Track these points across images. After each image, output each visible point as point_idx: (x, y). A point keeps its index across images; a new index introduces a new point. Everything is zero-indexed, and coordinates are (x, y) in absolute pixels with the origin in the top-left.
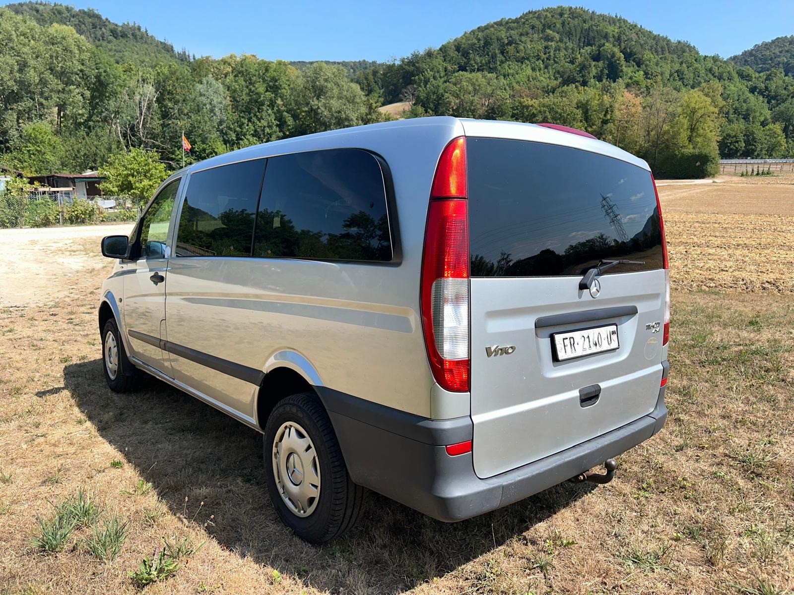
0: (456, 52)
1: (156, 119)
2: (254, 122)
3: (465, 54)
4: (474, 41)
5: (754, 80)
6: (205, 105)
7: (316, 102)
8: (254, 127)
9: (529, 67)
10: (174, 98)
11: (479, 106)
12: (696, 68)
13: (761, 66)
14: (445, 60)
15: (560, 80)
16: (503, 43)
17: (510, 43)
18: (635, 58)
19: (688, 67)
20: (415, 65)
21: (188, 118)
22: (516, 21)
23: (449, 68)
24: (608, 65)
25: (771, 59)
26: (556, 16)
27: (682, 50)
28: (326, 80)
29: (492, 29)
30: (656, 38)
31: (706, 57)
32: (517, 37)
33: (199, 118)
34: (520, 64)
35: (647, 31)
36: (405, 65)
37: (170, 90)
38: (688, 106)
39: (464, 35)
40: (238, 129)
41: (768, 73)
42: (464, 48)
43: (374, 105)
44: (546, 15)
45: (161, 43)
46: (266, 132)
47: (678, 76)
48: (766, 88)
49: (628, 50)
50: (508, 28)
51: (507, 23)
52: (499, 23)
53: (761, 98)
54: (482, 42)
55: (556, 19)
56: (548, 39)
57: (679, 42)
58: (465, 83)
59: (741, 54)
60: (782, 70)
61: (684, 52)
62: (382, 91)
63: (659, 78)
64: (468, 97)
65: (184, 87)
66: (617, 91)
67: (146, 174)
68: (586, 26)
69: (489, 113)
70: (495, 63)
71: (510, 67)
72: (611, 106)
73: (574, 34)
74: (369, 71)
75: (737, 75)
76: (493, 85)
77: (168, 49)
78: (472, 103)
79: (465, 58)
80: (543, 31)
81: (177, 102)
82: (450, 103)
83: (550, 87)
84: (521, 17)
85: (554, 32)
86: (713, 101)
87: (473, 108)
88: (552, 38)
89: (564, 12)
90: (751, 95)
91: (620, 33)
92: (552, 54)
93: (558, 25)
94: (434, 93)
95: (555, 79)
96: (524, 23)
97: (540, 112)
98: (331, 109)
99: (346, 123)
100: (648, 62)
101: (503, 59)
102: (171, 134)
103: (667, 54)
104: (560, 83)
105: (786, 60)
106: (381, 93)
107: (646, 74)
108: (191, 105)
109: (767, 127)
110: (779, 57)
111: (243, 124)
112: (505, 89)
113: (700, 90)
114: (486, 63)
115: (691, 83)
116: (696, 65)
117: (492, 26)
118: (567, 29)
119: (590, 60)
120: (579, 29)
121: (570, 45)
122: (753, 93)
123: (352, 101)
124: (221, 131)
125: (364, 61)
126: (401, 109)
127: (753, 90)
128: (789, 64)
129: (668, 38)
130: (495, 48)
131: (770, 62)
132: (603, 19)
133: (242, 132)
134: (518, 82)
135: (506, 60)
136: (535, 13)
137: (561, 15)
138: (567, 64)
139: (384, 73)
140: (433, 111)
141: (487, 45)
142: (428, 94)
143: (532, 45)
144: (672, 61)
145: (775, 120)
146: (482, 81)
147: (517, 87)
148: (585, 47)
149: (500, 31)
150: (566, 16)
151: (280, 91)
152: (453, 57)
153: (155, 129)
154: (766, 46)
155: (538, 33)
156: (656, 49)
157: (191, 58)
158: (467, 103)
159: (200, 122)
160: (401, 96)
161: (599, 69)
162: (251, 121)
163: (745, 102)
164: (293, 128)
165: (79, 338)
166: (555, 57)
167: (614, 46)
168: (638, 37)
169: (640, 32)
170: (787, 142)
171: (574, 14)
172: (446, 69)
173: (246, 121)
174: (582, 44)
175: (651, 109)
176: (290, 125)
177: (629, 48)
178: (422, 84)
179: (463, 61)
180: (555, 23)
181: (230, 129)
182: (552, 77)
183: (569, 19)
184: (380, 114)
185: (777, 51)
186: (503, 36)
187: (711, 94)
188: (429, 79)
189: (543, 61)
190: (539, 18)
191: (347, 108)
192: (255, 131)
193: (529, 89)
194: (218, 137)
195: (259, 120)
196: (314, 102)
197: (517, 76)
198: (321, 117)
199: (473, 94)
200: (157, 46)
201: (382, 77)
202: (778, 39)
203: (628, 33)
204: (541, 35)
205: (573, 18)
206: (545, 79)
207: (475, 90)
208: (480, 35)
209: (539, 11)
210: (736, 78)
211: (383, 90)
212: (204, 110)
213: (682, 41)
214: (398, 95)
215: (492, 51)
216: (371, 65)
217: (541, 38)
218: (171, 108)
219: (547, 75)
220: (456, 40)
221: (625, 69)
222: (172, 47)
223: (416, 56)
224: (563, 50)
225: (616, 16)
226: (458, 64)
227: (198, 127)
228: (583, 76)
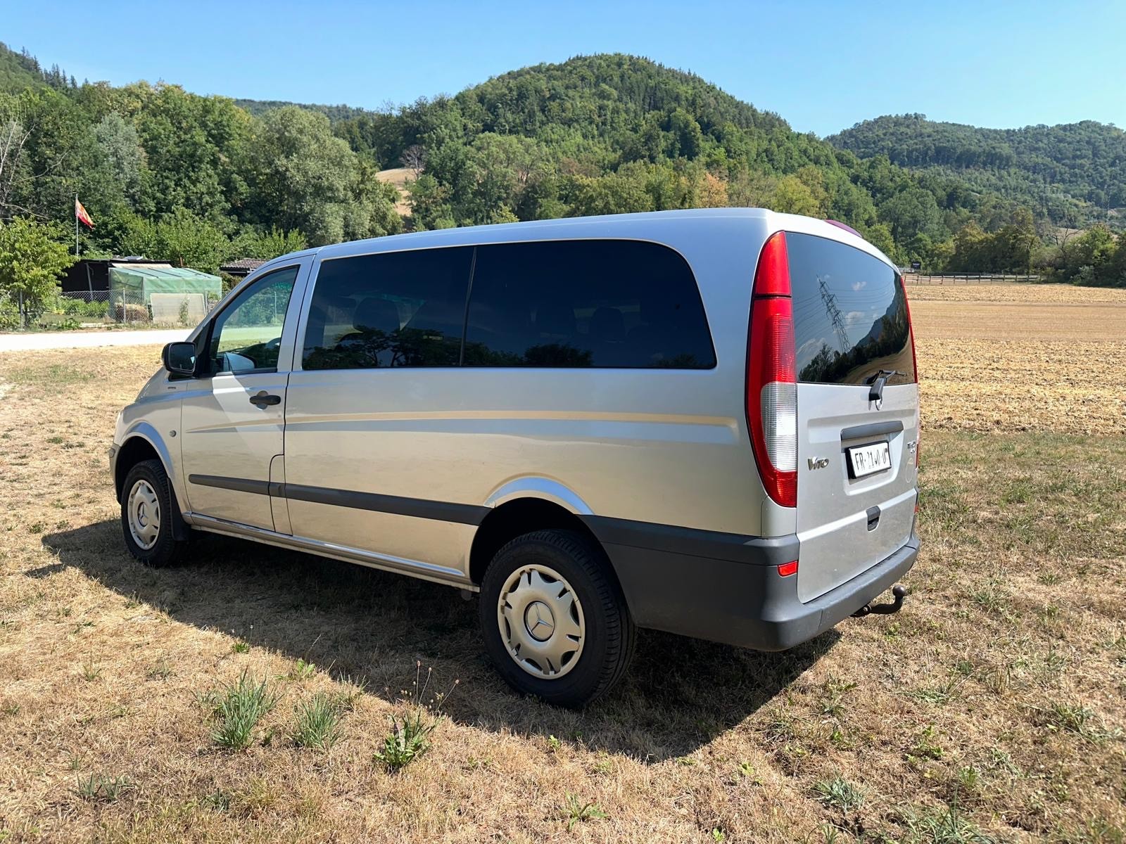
0: (480, 105)
1: (25, 174)
2: (185, 186)
3: (492, 108)
4: (503, 90)
5: (856, 167)
6: (106, 156)
7: (284, 162)
8: (185, 192)
9: (579, 132)
10: (55, 143)
11: (514, 182)
12: (788, 149)
13: (863, 150)
14: (463, 114)
15: (620, 153)
16: (544, 96)
17: (553, 98)
18: (713, 130)
19: (778, 147)
20: (421, 118)
21: (78, 175)
22: (560, 68)
23: (470, 126)
24: (681, 136)
25: (874, 143)
26: (612, 66)
27: (771, 123)
28: (301, 131)
29: (528, 76)
30: (739, 106)
31: (799, 134)
32: (562, 91)
33: (97, 176)
34: (566, 127)
35: (727, 95)
36: (407, 117)
37: (48, 130)
38: (784, 196)
39: (489, 81)
40: (158, 195)
41: (872, 159)
42: (490, 100)
43: (369, 170)
44: (600, 64)
45: (17, 55)
46: (204, 200)
47: (767, 156)
48: (871, 178)
49: (706, 120)
50: (550, 76)
51: (548, 69)
52: (538, 69)
53: (864, 190)
54: (515, 93)
55: (613, 69)
56: (603, 95)
57: (767, 113)
58: (494, 149)
59: (839, 133)
60: (887, 157)
61: (773, 126)
62: (373, 150)
63: (744, 158)
64: (500, 168)
65: (72, 127)
66: (698, 172)
67: (37, 259)
68: (652, 83)
69: (528, 192)
70: (533, 124)
71: (554, 130)
72: (690, 192)
73: (637, 92)
74: (354, 121)
75: (836, 160)
76: (533, 155)
77: (30, 66)
78: (504, 176)
79: (492, 114)
80: (597, 85)
81: (60, 149)
82: (474, 174)
83: (606, 162)
84: (566, 64)
85: (610, 87)
86: (813, 192)
87: (505, 183)
88: (609, 95)
89: (624, 62)
90: (852, 186)
91: (695, 95)
92: (608, 117)
93: (616, 79)
94: (451, 159)
95: (613, 151)
96: (571, 72)
97: (600, 194)
98: (306, 173)
99: (330, 194)
100: (730, 137)
101: (544, 119)
102: (50, 199)
103: (753, 128)
104: (620, 157)
105: (891, 145)
106: (372, 153)
107: (728, 151)
108: (83, 156)
109: (873, 227)
110: (883, 140)
111: (167, 188)
112: (548, 161)
113: (797, 177)
114: (521, 123)
115: (783, 166)
116: (788, 144)
117: (528, 73)
118: (628, 84)
119: (657, 129)
120: (643, 87)
121: (631, 105)
122: (856, 184)
123: (338, 162)
124: (132, 197)
125: (345, 106)
126: (402, 178)
127: (855, 180)
128: (895, 150)
129: (754, 107)
130: (532, 102)
131: (873, 146)
132: (673, 76)
133: (165, 199)
134: (564, 152)
135: (548, 120)
136: (585, 59)
137: (620, 65)
138: (628, 132)
139: (375, 126)
140: (450, 183)
141: (522, 98)
142: (443, 160)
143: (581, 102)
144: (759, 138)
145: (882, 218)
146: (519, 148)
147: (563, 158)
148: (651, 112)
149: (539, 80)
150: (626, 67)
151: (226, 143)
152: (475, 111)
153: (22, 189)
154: (869, 126)
155: (590, 87)
156: (739, 120)
157: (69, 82)
158: (497, 176)
159: (99, 182)
160: (402, 159)
161: (669, 142)
162: (180, 185)
163: (846, 193)
164: (247, 197)
165: (32, 500)
166: (613, 122)
167: (688, 111)
168: (717, 102)
169: (719, 96)
170: (896, 247)
171: (637, 65)
172: (465, 128)
173: (172, 184)
174: (647, 107)
175: (738, 197)
176: (242, 194)
177: (707, 117)
178: (433, 145)
179: (489, 118)
180: (611, 75)
181: (145, 193)
182: (610, 149)
183: (630, 72)
184: (378, 183)
185: (881, 133)
186: (543, 87)
187: (810, 182)
188: (443, 138)
189: (597, 126)
190: (590, 66)
191: (331, 173)
192: (188, 199)
193: (580, 161)
194: (128, 205)
195: (194, 183)
196: (281, 162)
197: (563, 143)
198: (291, 183)
199: (506, 165)
200: (10, 59)
201: (372, 131)
202: (881, 117)
203: (704, 97)
204: (594, 90)
205: (635, 71)
206: (601, 151)
207: (508, 158)
208: (512, 83)
209: (590, 57)
210: (836, 164)
211: (375, 149)
212: (106, 163)
213: (771, 112)
214: (397, 157)
215: (529, 107)
216: (355, 113)
217: (594, 94)
218: (50, 159)
219: (603, 146)
220: (477, 87)
221: (702, 144)
222: (36, 63)
223: (421, 105)
224: (623, 113)
225: (689, 73)
226: (483, 121)
227: (95, 189)
228: (649, 149)
